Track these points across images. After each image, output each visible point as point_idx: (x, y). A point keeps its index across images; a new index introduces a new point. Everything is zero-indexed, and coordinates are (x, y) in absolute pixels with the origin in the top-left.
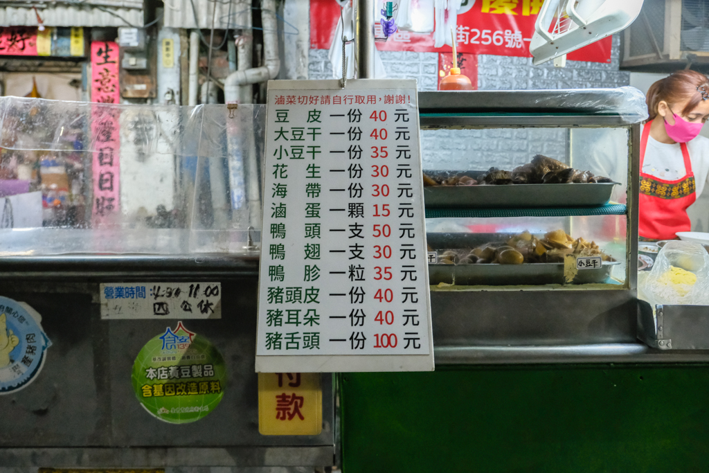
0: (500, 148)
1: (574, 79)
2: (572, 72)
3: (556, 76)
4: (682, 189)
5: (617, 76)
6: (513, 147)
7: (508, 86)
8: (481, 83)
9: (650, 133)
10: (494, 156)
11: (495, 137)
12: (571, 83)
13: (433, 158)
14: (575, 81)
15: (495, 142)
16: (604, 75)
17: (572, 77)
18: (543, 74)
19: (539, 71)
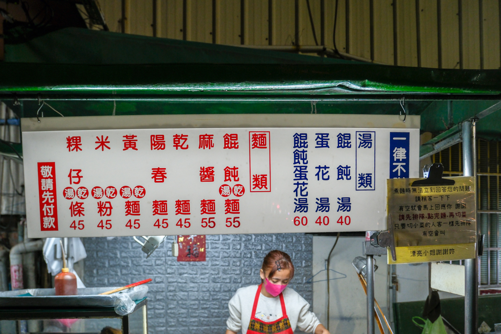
0: (222, 290)
1: (274, 241)
2: (272, 237)
3: (261, 239)
4: (279, 327)
5: (303, 239)
6: (232, 288)
7: (227, 248)
8: (208, 245)
9: (261, 291)
10: (218, 295)
11: (218, 282)
12: (272, 244)
13: (175, 297)
14: (274, 243)
15: (219, 286)
16: (294, 239)
17: (272, 240)
18: (251, 239)
19: (249, 237)
